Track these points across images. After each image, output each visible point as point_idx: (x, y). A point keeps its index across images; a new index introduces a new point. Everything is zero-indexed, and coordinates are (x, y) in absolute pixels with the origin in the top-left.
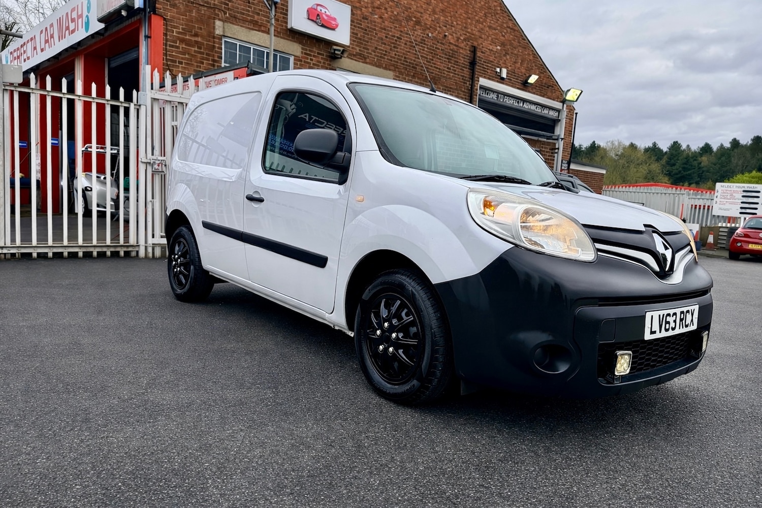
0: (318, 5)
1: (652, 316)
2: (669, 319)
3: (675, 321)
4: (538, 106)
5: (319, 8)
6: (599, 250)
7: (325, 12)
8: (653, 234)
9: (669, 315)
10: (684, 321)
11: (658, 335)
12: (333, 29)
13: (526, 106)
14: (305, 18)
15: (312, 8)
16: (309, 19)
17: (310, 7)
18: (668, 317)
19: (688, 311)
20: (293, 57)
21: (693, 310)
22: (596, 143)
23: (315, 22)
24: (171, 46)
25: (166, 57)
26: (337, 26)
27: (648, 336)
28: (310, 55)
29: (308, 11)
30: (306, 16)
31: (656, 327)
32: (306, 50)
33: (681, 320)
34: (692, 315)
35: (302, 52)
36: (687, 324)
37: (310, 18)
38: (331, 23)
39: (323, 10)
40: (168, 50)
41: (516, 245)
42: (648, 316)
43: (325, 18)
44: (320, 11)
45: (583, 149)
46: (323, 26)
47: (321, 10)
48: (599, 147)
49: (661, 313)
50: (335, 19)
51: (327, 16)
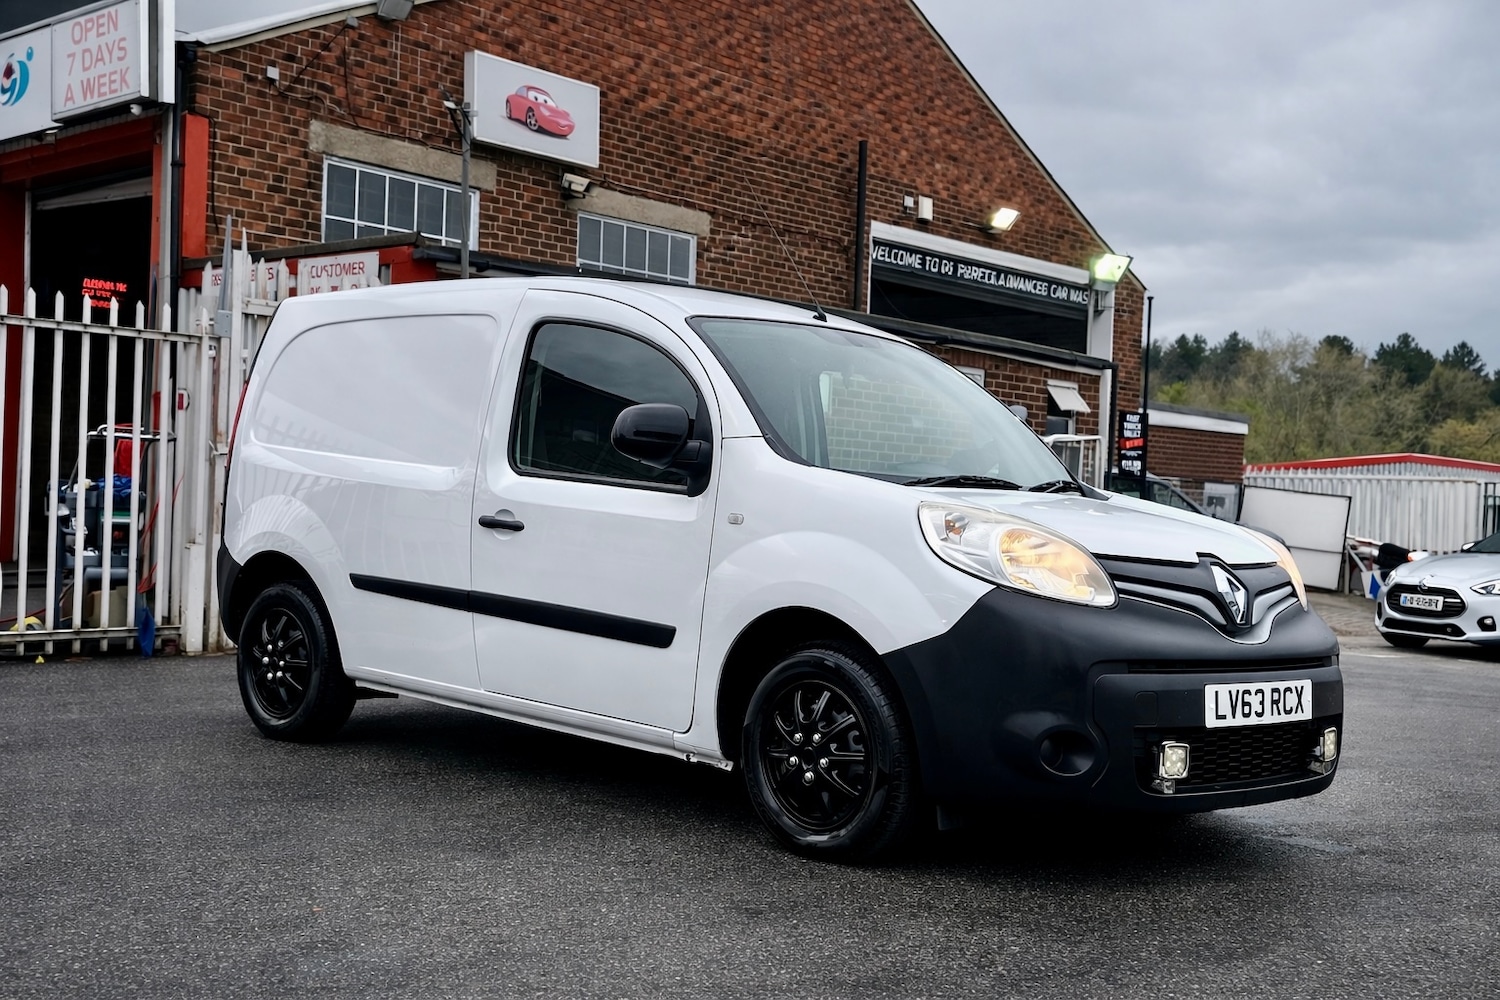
0: (530, 88)
1: (1217, 692)
2: (1247, 698)
3: (1262, 703)
4: (1039, 283)
5: (532, 95)
6: (1119, 591)
7: (546, 102)
8: (1213, 567)
9: (1248, 692)
10: (1281, 705)
11: (1229, 722)
12: (563, 136)
13: (1013, 283)
14: (503, 117)
15: (516, 95)
16: (510, 118)
17: (513, 92)
18: (1246, 696)
19: (1288, 689)
20: (478, 192)
21: (1299, 689)
22: (1240, 337)
23: (525, 124)
24: (222, 179)
25: (213, 202)
26: (571, 128)
27: (1211, 722)
28: (517, 187)
29: (508, 101)
30: (504, 111)
31: (1225, 709)
32: (508, 176)
33: (1275, 702)
34: (1299, 696)
35: (499, 182)
36: (1288, 708)
37: (513, 117)
38: (558, 124)
39: (541, 98)
40: (215, 187)
41: (999, 586)
42: (1210, 691)
43: (547, 113)
44: (534, 100)
45: (1207, 353)
46: (541, 130)
47: (536, 99)
48: (1248, 347)
49: (1234, 687)
50: (565, 115)
51: (550, 109)
